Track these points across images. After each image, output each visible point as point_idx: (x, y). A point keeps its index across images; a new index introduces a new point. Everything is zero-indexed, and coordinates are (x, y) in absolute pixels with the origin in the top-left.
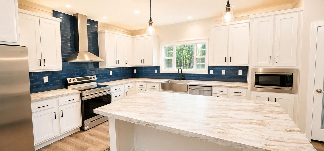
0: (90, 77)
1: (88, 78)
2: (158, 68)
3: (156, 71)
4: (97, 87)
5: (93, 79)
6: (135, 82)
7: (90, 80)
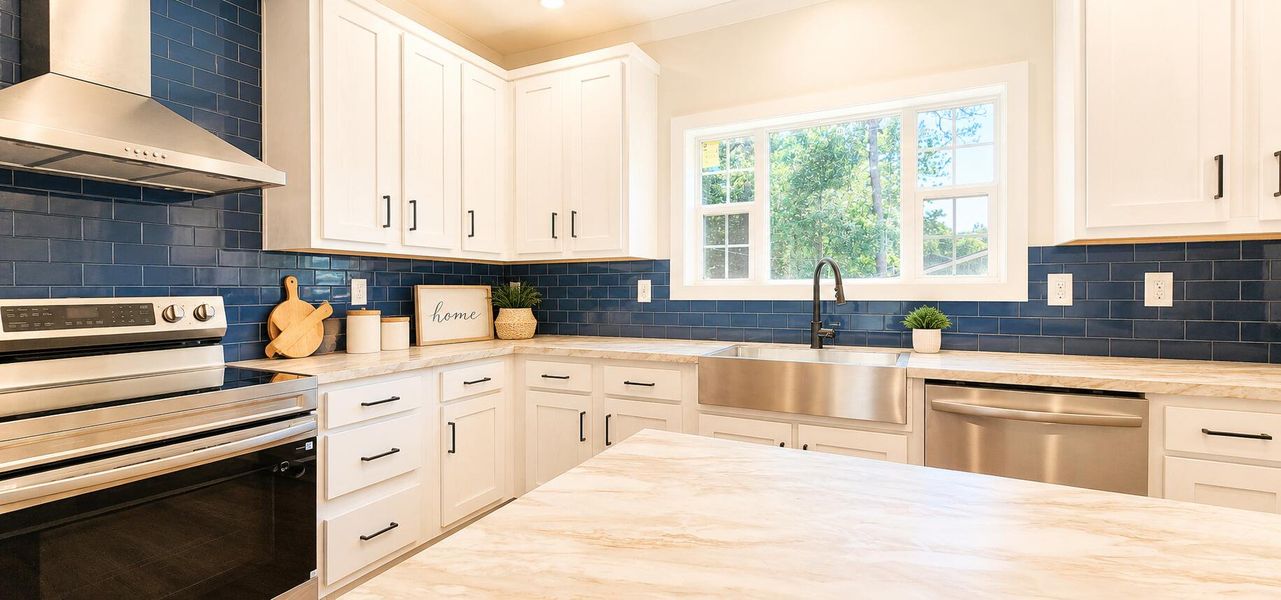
0: (159, 304)
1: (146, 315)
2: (657, 270)
3: (644, 291)
4: (228, 385)
5: (187, 324)
6: (514, 355)
7: (161, 326)
